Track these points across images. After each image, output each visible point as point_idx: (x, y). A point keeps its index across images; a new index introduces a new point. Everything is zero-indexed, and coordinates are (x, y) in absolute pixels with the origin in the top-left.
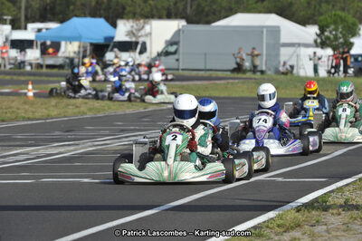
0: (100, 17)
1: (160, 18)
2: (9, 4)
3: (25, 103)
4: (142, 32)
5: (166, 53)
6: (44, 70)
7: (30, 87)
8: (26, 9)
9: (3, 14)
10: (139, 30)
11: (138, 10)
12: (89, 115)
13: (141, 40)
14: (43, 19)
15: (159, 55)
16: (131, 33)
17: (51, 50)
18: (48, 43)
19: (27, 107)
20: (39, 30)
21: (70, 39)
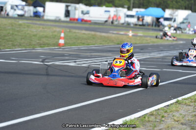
0: (160, 7)
1: (182, 9)
2: (127, 1)
3: (128, 38)
4: (175, 14)
5: (183, 23)
6: (138, 26)
7: (131, 32)
8: (133, 3)
9: (125, 5)
10: (174, 13)
11: (174, 6)
12: (151, 44)
13: (174, 17)
14: (139, 7)
15: (181, 23)
16: (170, 15)
17: (141, 19)
18: (140, 16)
19: (128, 39)
20: (137, 12)
21: (148, 15)
